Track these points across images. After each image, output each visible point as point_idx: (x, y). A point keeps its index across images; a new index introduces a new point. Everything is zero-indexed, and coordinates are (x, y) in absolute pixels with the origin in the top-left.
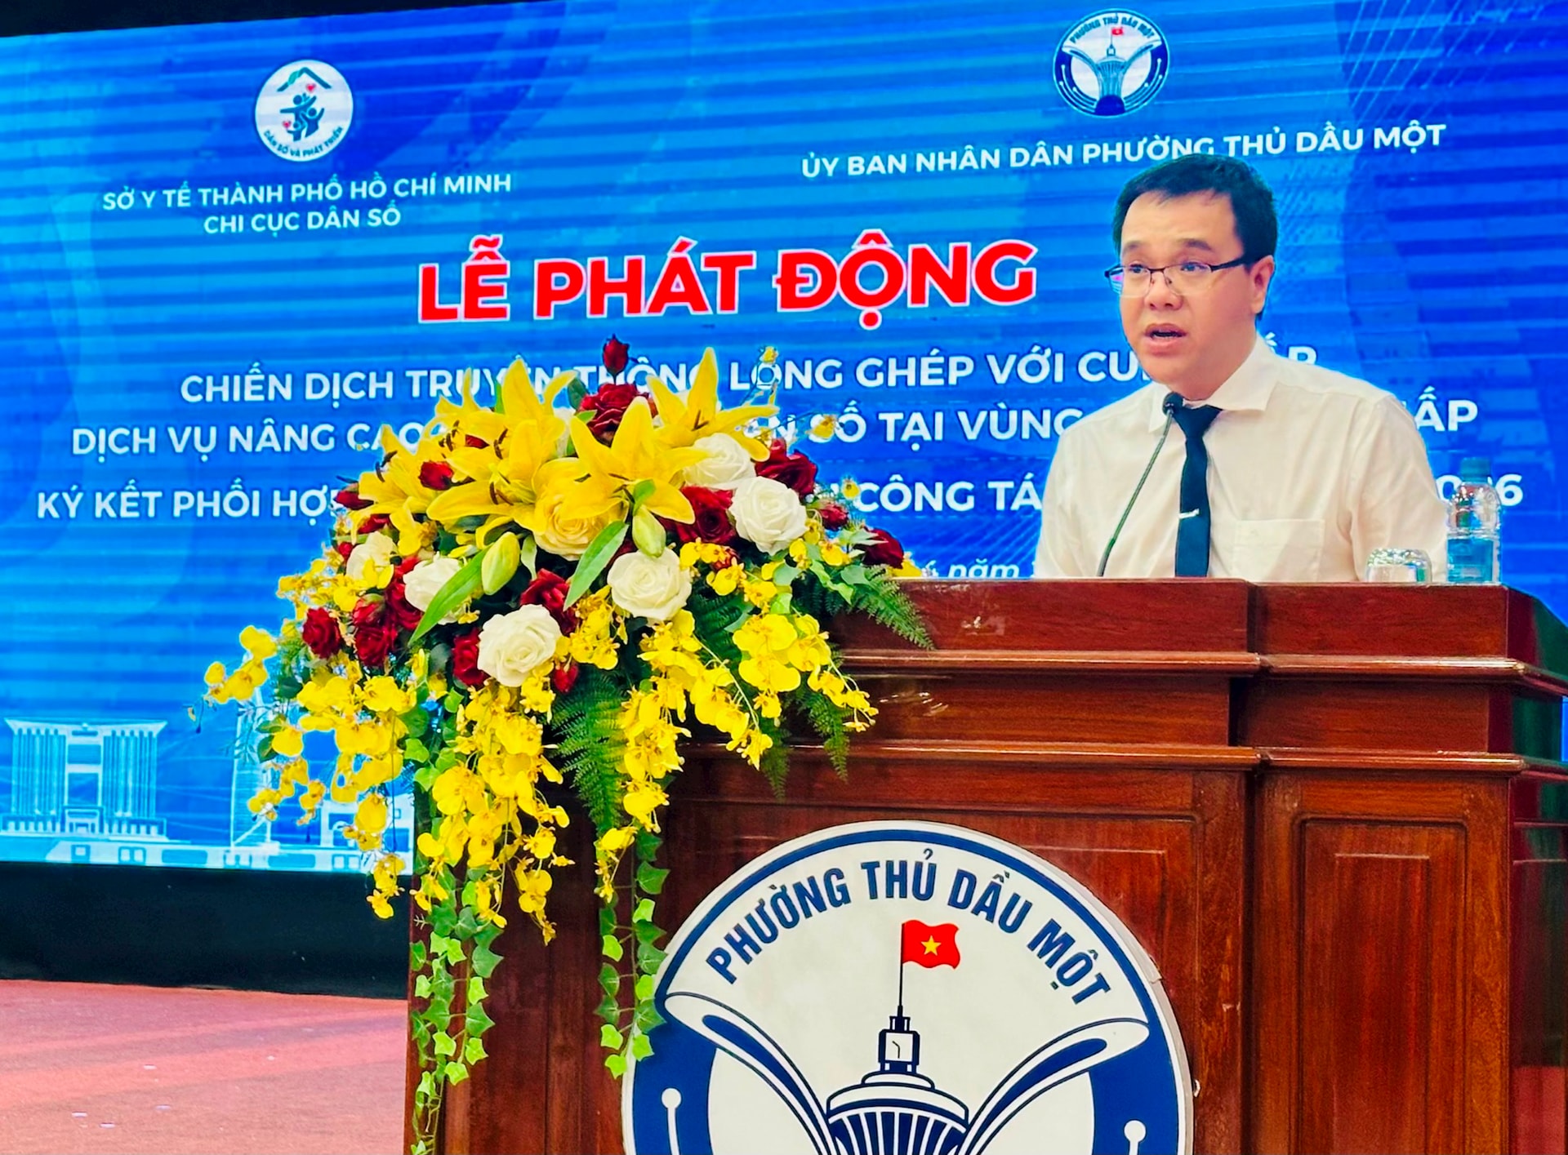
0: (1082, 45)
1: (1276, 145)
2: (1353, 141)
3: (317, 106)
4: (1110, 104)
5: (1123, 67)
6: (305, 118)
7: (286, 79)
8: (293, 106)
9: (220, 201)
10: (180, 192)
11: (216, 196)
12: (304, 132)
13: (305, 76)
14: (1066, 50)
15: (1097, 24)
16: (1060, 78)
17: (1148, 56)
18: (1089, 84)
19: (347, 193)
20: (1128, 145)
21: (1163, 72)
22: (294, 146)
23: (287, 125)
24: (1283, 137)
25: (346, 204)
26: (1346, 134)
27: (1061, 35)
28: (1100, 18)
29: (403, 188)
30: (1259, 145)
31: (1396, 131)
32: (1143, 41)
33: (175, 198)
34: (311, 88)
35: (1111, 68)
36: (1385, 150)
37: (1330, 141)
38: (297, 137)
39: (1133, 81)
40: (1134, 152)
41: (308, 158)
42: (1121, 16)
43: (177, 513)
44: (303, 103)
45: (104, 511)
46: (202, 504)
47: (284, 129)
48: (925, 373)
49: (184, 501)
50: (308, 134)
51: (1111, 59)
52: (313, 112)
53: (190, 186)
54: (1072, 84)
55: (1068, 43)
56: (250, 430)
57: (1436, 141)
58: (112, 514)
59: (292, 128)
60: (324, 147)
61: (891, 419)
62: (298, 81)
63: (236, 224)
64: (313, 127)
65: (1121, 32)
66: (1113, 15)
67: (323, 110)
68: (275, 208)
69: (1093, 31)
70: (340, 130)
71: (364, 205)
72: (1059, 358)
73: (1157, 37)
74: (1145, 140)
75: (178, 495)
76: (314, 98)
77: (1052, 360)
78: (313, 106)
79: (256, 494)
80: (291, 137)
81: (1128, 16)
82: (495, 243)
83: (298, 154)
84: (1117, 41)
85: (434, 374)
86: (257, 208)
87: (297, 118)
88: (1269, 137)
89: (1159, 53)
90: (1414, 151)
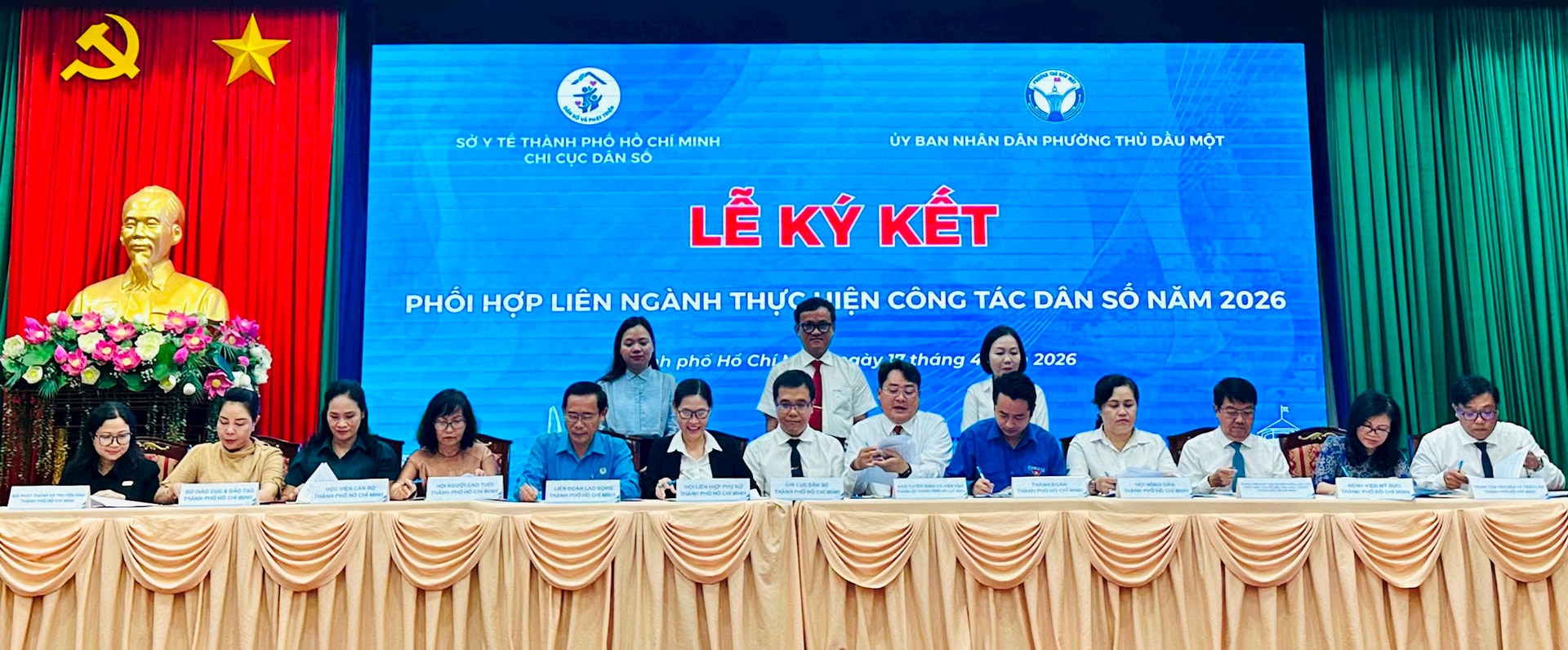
0: (1039, 85)
1: (1142, 141)
3: (597, 94)
4: (1055, 116)
5: (1062, 98)
6: (589, 100)
7: (577, 77)
8: (583, 93)
9: (535, 145)
10: (509, 139)
11: (532, 142)
12: (589, 108)
13: (589, 76)
14: (1031, 87)
15: (1047, 75)
16: (1028, 101)
17: (1073, 93)
18: (1044, 105)
19: (617, 143)
20: (1066, 138)
21: (1082, 101)
22: (583, 115)
23: (578, 103)
24: (1145, 138)
25: (617, 149)
26: (1176, 138)
27: (1028, 79)
28: (1048, 72)
30: (1133, 141)
31: (1200, 138)
32: (1070, 85)
33: (505, 143)
34: (593, 83)
35: (1055, 99)
36: (1196, 147)
37: (1168, 140)
38: (585, 111)
39: (1066, 105)
40: (1069, 142)
41: (592, 123)
42: (1059, 72)
44: (588, 92)
47: (576, 106)
50: (591, 110)
51: (1055, 93)
52: (595, 97)
53: (515, 136)
54: (1035, 105)
55: (1032, 83)
57: (1220, 144)
59: (581, 105)
60: (602, 117)
62: (585, 79)
64: (595, 106)
65: (1059, 80)
66: (1054, 71)
67: (601, 96)
69: (1045, 78)
70: (612, 107)
71: (629, 151)
73: (1077, 83)
76: (596, 89)
78: (594, 94)
80: (581, 110)
81: (1062, 73)
83: (586, 120)
84: (1057, 84)
86: (559, 149)
87: (584, 100)
88: (1138, 138)
89: (1079, 92)
90: (1210, 148)
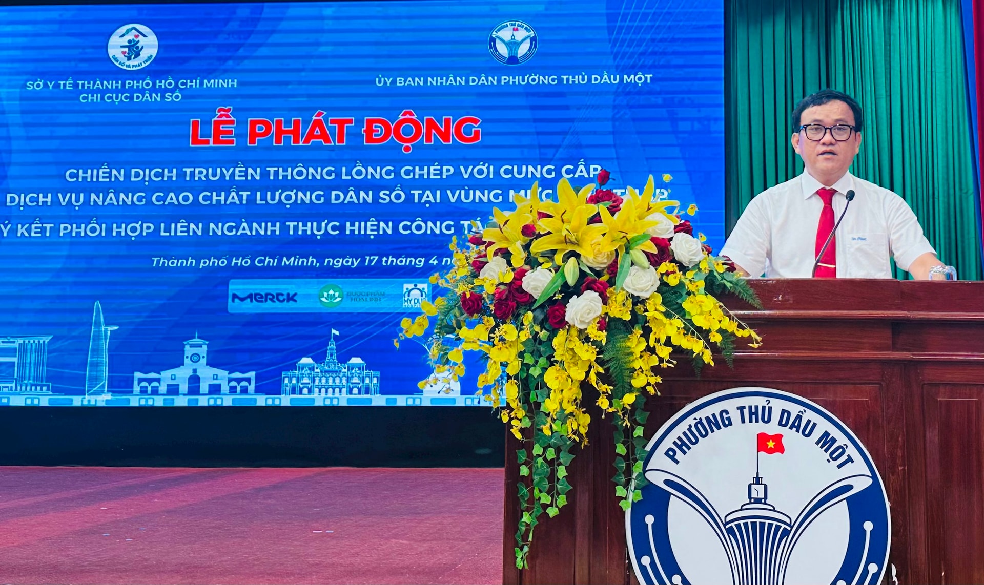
0: (500, 34)
1: (583, 80)
2: (615, 80)
3: (139, 45)
4: (513, 59)
5: (518, 44)
6: (133, 49)
7: (124, 31)
8: (128, 44)
9: (89, 87)
10: (67, 83)
11: (86, 85)
12: (133, 57)
13: (134, 31)
14: (494, 36)
15: (507, 26)
16: (491, 47)
17: (528, 40)
18: (503, 50)
19: (154, 84)
20: (521, 78)
21: (535, 47)
22: (128, 63)
23: (124, 53)
24: (586, 77)
25: (154, 90)
26: (612, 76)
27: (491, 29)
28: (508, 23)
29: (183, 84)
30: (576, 80)
31: (632, 76)
32: (528, 34)
33: (65, 85)
34: (137, 36)
35: (513, 45)
36: (628, 84)
37: (606, 79)
38: (129, 59)
39: (523, 49)
40: (523, 81)
41: (134, 69)
42: (517, 23)
43: (61, 234)
44: (132, 43)
45: (22, 233)
46: (75, 230)
47: (122, 56)
48: (432, 172)
49: (65, 228)
50: (134, 58)
51: (513, 41)
52: (138, 48)
53: (73, 79)
54: (496, 50)
55: (494, 33)
56: (101, 195)
57: (649, 81)
58: (26, 234)
59: (126, 55)
60: (143, 64)
61: (416, 193)
62: (130, 33)
63: (97, 98)
64: (138, 55)
65: (517, 30)
66: (514, 22)
67: (142, 47)
68: (117, 91)
69: (505, 29)
70: (151, 56)
71: (164, 91)
72: (492, 168)
73: (532, 32)
74: (528, 76)
75: (62, 226)
76: (138, 41)
77: (488, 168)
78: (138, 45)
79: (104, 226)
80: (126, 58)
81: (520, 23)
82: (229, 110)
83: (129, 66)
84: (515, 33)
85: (197, 170)
86: (107, 90)
87: (129, 50)
88: (580, 77)
89: (533, 40)
90: (640, 85)
